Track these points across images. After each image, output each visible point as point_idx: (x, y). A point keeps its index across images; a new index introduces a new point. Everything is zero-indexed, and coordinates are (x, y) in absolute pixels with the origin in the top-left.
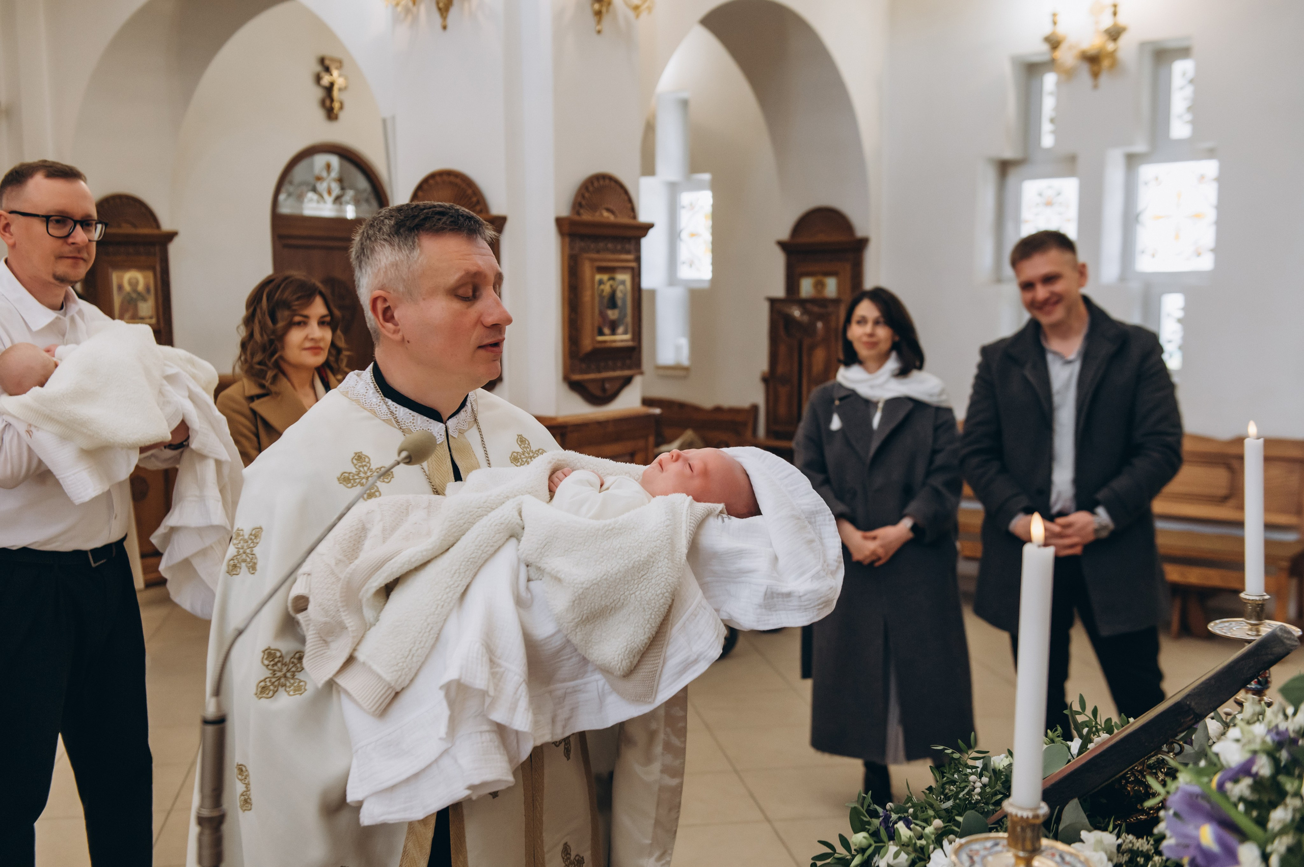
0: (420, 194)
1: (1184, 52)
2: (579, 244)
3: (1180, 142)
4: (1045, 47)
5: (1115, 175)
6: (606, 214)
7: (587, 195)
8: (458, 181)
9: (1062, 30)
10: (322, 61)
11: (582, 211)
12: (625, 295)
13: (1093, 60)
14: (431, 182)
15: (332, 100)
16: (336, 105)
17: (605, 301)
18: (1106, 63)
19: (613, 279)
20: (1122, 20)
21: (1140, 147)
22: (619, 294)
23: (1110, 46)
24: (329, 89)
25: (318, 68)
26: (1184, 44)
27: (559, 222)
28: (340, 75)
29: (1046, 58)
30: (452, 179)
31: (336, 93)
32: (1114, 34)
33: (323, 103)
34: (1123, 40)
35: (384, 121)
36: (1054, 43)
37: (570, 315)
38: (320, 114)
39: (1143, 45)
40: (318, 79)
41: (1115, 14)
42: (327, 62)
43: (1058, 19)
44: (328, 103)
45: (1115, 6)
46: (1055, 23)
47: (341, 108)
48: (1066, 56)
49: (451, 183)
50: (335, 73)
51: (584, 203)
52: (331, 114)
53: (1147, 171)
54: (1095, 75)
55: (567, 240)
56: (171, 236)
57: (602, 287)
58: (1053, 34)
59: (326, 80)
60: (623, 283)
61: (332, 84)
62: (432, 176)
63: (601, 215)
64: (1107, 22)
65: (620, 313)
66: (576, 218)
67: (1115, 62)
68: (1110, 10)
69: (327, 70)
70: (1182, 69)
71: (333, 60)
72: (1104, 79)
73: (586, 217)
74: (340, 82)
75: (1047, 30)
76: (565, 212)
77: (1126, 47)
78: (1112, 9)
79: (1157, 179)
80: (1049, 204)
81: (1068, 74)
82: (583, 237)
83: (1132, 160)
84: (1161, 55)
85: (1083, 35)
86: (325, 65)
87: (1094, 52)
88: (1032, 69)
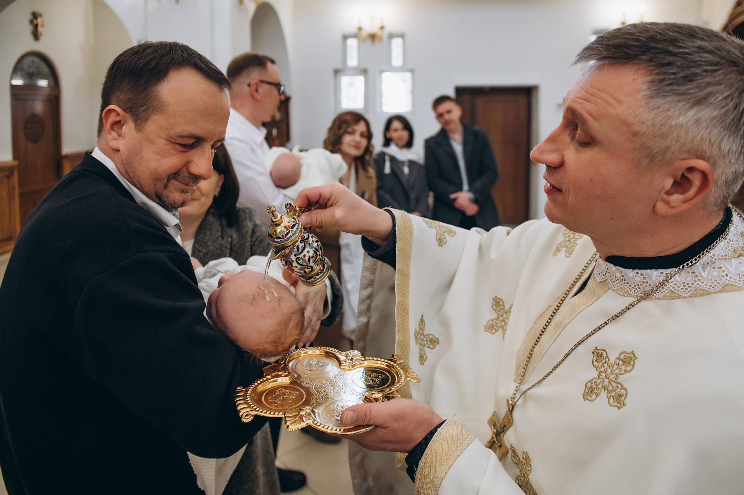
3: (397, 67)
4: (356, 31)
9: (362, 25)
10: (33, 14)
13: (373, 37)
15: (37, 31)
18: (377, 38)
21: (383, 66)
23: (379, 33)
24: (36, 27)
25: (32, 17)
26: (399, 33)
28: (40, 20)
29: (355, 34)
31: (38, 28)
32: (382, 28)
33: (33, 32)
34: (385, 30)
36: (360, 30)
38: (32, 37)
39: (388, 32)
40: (31, 22)
42: (35, 14)
44: (35, 32)
46: (360, 23)
47: (41, 34)
50: (38, 19)
52: (36, 38)
53: (385, 75)
54: (373, 42)
58: (360, 26)
59: (35, 22)
61: (37, 24)
64: (379, 23)
67: (381, 38)
68: (381, 20)
69: (35, 18)
70: (397, 41)
71: (38, 14)
72: (376, 43)
74: (40, 23)
75: (358, 25)
77: (384, 33)
83: (382, 72)
84: (391, 36)
85: (369, 27)
86: (35, 16)
87: (373, 34)
88: (345, 36)
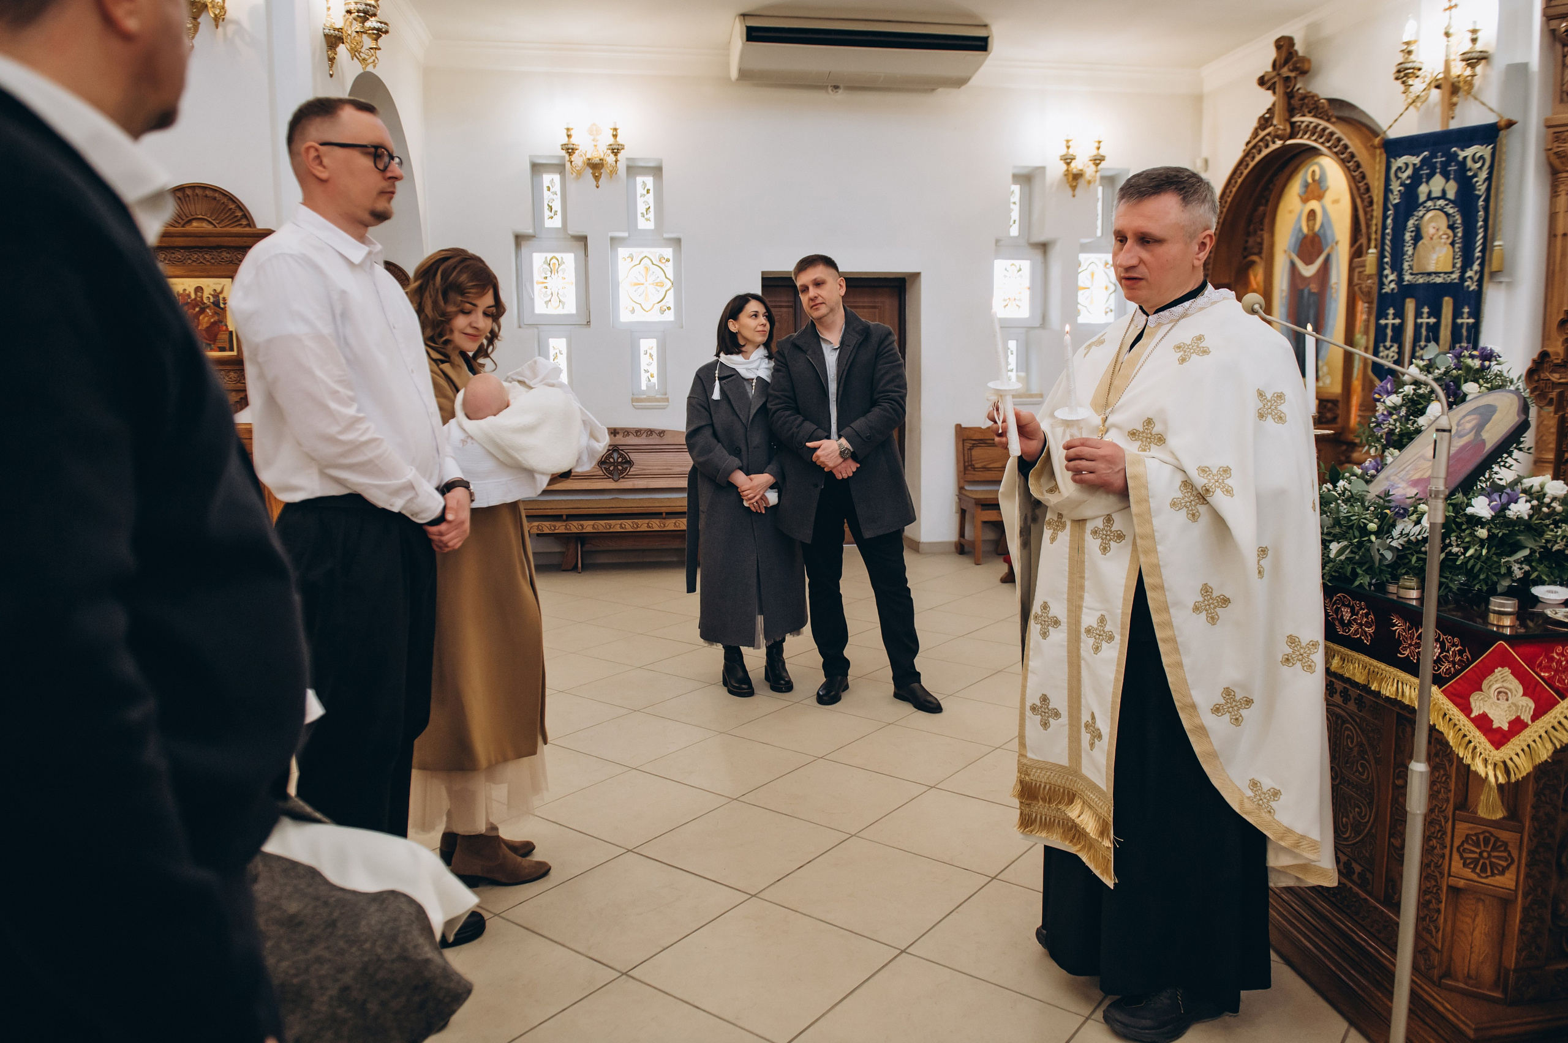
3: (645, 233)
4: (564, 153)
8: (215, 195)
9: (575, 142)
13: (596, 167)
18: (605, 172)
20: (620, 140)
21: (618, 233)
23: (611, 158)
29: (558, 161)
32: (616, 151)
34: (622, 156)
36: (570, 151)
39: (628, 159)
41: (615, 136)
43: (572, 134)
45: (615, 129)
46: (570, 137)
48: (578, 159)
49: (206, 196)
53: (623, 251)
54: (597, 178)
58: (569, 143)
64: (610, 140)
67: (614, 172)
68: (613, 133)
70: (643, 181)
72: (603, 181)
75: (565, 140)
77: (621, 161)
79: (629, 258)
80: (554, 271)
81: (579, 173)
83: (615, 242)
84: (634, 170)
85: (590, 148)
87: (597, 161)
88: (537, 168)
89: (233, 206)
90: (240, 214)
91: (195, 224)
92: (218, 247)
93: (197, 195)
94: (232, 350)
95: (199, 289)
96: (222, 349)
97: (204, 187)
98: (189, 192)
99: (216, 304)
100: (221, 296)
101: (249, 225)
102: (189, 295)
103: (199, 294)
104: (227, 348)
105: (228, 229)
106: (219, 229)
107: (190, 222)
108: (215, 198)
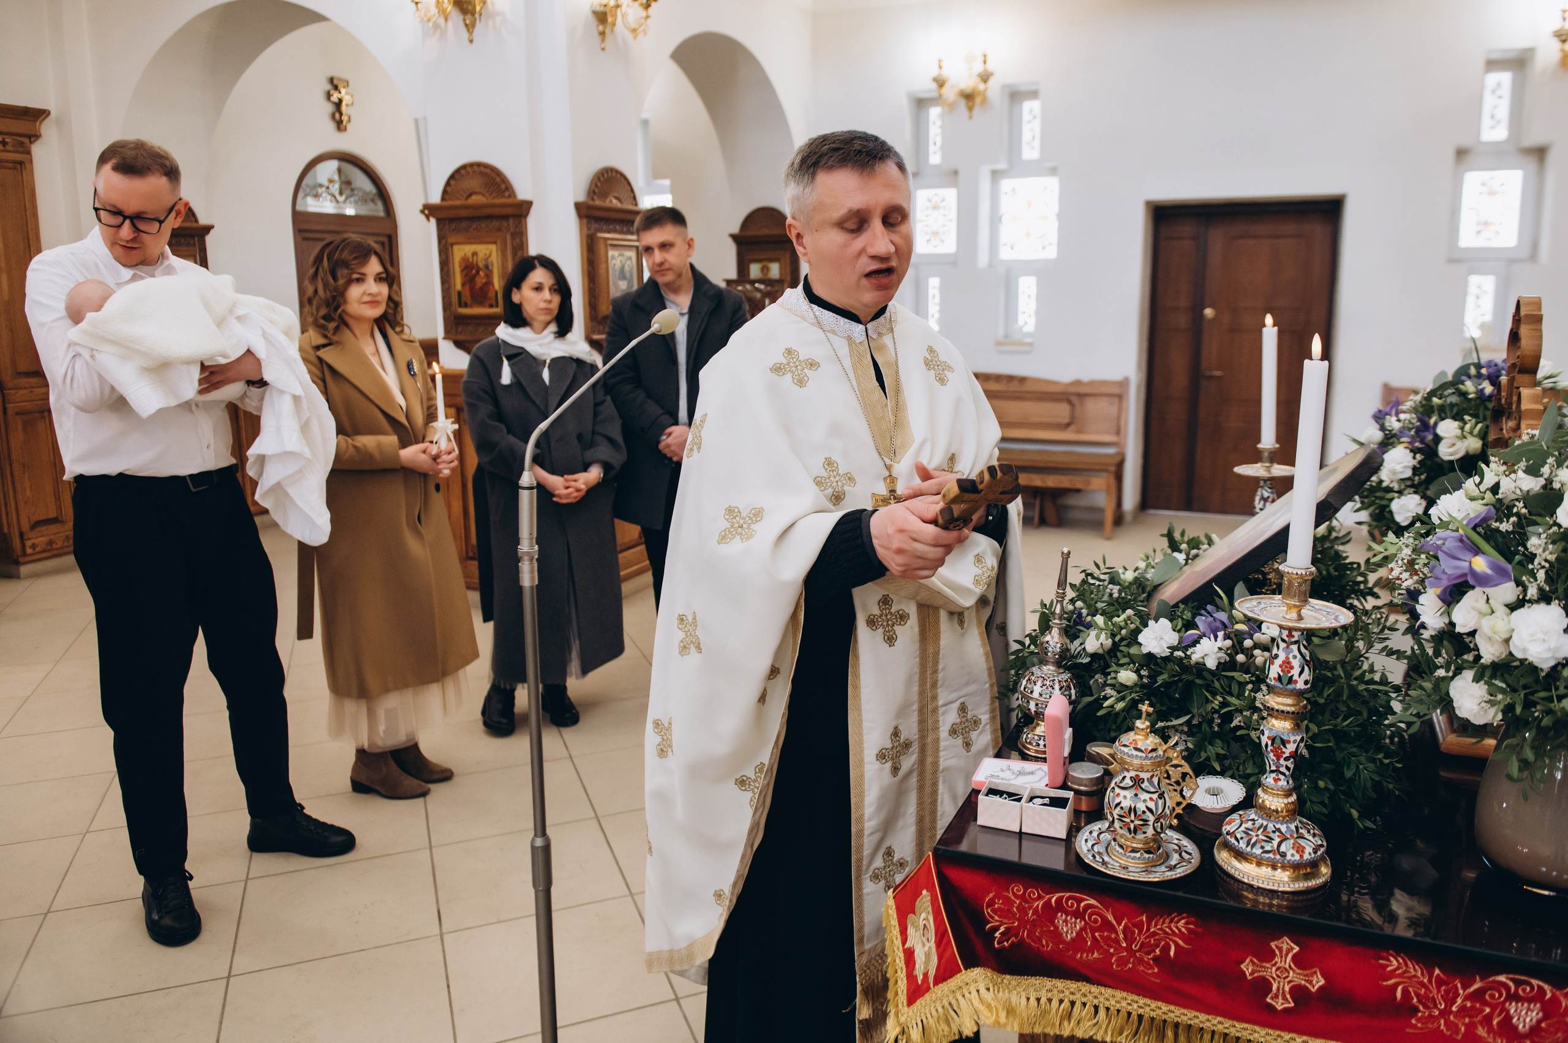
0: (452, 182)
1: (1034, 94)
2: (595, 226)
3: (1030, 162)
4: (934, 86)
5: (985, 186)
6: (615, 201)
7: (599, 184)
8: (488, 171)
9: (946, 72)
10: (331, 80)
11: (595, 197)
12: (632, 269)
13: (969, 97)
14: (463, 172)
15: (341, 114)
16: (345, 118)
17: (617, 273)
18: (978, 100)
19: (623, 255)
20: (990, 67)
21: (1002, 166)
22: (627, 268)
23: (982, 87)
24: (338, 105)
25: (329, 87)
26: (1033, 88)
27: (578, 206)
28: (347, 93)
29: (935, 94)
30: (482, 169)
31: (344, 108)
32: (985, 77)
33: (333, 116)
34: (992, 82)
35: (416, 121)
36: (940, 83)
37: (589, 285)
38: (332, 126)
39: (1004, 87)
40: (329, 96)
41: (985, 62)
42: (335, 82)
43: (944, 64)
44: (337, 116)
45: (985, 56)
46: (940, 67)
47: (349, 121)
48: (949, 93)
49: (481, 173)
50: (343, 91)
51: (596, 191)
52: (340, 125)
53: (1006, 184)
54: (970, 108)
55: (585, 221)
56: (208, 229)
57: (614, 262)
58: (940, 75)
59: (335, 97)
60: (630, 258)
61: (340, 101)
62: (464, 167)
63: (611, 201)
64: (979, 68)
65: (628, 283)
66: (591, 203)
67: (985, 100)
68: (981, 59)
69: (336, 88)
70: (1030, 108)
71: (340, 80)
72: (977, 111)
73: (598, 202)
74: (347, 100)
75: (935, 72)
76: (582, 197)
77: (993, 89)
78: (982, 59)
79: (1013, 190)
80: (936, 208)
81: (951, 107)
82: (598, 219)
83: (996, 175)
84: (1016, 96)
85: (962, 77)
86: (334, 84)
87: (969, 91)
88: (921, 104)
89: (498, 180)
90: (503, 186)
91: (474, 197)
92: (489, 217)
93: (474, 172)
94: (497, 306)
95: (475, 254)
96: (491, 306)
97: (479, 165)
98: (469, 169)
99: (487, 267)
100: (490, 260)
101: (510, 196)
102: (468, 260)
103: (475, 258)
104: (494, 304)
105: (497, 201)
106: (491, 201)
107: (470, 195)
108: (486, 174)
